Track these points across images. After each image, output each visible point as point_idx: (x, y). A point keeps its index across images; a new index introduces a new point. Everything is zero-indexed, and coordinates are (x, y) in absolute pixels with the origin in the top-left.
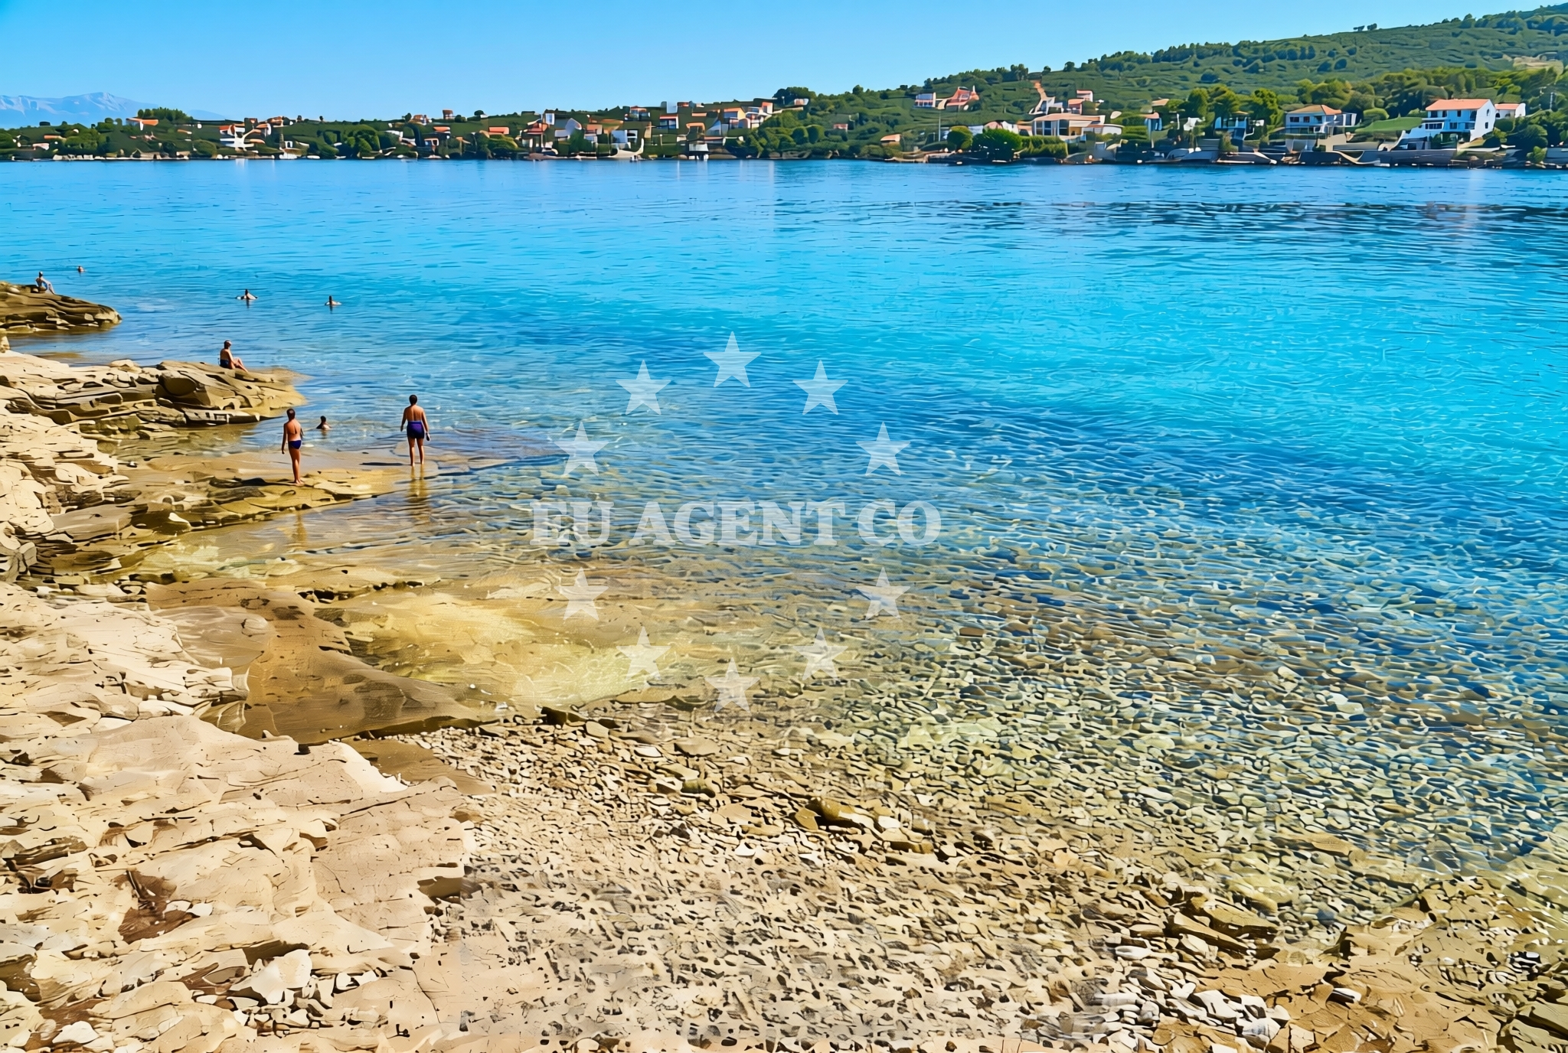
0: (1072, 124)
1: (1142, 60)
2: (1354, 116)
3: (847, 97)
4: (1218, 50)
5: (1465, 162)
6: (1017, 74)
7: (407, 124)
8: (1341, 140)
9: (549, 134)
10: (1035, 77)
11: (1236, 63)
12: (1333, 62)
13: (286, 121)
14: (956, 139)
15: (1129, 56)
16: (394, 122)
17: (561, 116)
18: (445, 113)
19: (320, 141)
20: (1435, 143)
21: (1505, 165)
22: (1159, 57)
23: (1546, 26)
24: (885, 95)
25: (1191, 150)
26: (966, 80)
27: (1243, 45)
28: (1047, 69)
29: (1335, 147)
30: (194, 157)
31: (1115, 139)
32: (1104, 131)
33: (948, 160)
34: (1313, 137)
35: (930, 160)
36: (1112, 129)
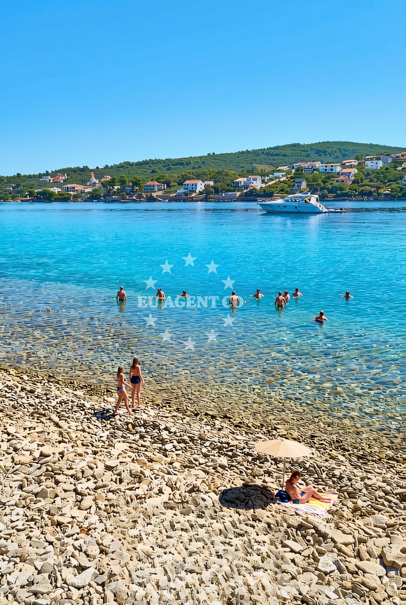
0: (76, 189)
2: (166, 185)
3: (14, 177)
4: (159, 162)
5: (192, 200)
6: (85, 169)
8: (160, 193)
10: (92, 171)
11: (164, 166)
12: (196, 166)
14: (31, 194)
15: (128, 163)
20: (186, 194)
21: (202, 200)
22: (139, 164)
23: (268, 154)
24: (30, 177)
25: (114, 197)
26: (63, 171)
28: (97, 168)
29: (157, 196)
31: (89, 193)
32: (86, 191)
33: (28, 201)
34: (152, 192)
35: (22, 201)
36: (90, 190)
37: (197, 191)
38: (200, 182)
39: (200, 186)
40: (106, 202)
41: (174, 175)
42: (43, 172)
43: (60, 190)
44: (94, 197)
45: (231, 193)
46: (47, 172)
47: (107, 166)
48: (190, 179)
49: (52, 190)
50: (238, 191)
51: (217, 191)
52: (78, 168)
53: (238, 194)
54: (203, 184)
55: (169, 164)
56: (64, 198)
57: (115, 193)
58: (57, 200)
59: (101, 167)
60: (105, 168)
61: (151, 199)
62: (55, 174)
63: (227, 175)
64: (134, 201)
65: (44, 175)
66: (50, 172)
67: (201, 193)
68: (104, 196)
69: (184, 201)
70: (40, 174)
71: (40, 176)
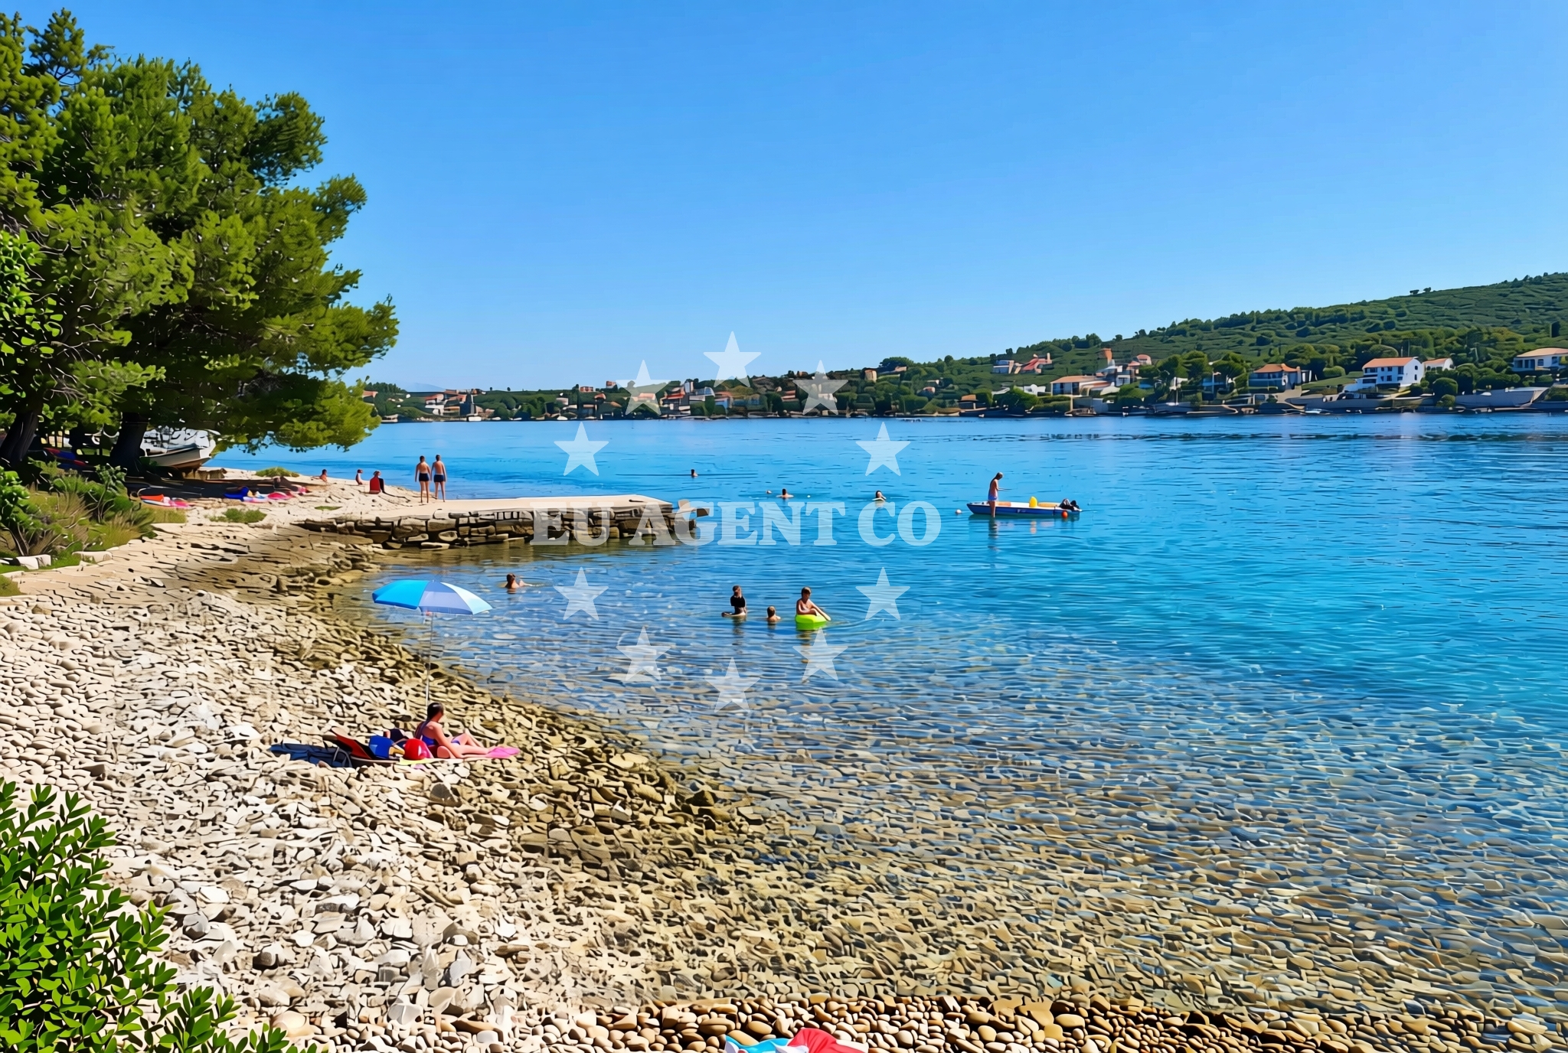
0: (1081, 386)
1: (1206, 327)
2: (1310, 372)
3: (938, 366)
5: (1392, 409)
6: (1093, 340)
7: (574, 394)
8: (1297, 393)
9: (686, 400)
10: (1107, 345)
11: (1289, 328)
12: (1381, 324)
13: (479, 391)
14: (982, 399)
15: (1195, 325)
16: (564, 391)
17: (699, 385)
18: (608, 383)
19: (503, 408)
20: (1370, 394)
21: (1420, 410)
22: (1223, 323)
24: (973, 362)
25: (1172, 404)
26: (1042, 349)
27: (1298, 311)
28: (1119, 337)
29: (1287, 401)
30: (401, 420)
31: (1111, 395)
32: (1106, 390)
33: (976, 415)
34: (1273, 391)
35: (962, 415)
36: (1112, 388)
37: (1405, 384)
38: (1413, 361)
39: (1413, 373)
40: (1152, 415)
41: (1330, 346)
42: (1001, 351)
43: (1042, 389)
44: (1121, 406)
45: (1512, 390)
46: (1009, 351)
47: (1142, 332)
48: (1379, 356)
49: (1025, 389)
50: (1538, 384)
51: (1465, 384)
52: (1075, 340)
53: (1538, 392)
54: (1422, 366)
55: (1304, 322)
56: (1052, 410)
57: (1172, 396)
58: (1038, 413)
59: (1128, 334)
60: (1137, 337)
61: (1273, 409)
62: (1024, 355)
63: (1493, 342)
64: (1225, 414)
65: (1001, 357)
66: (1015, 351)
67: (1414, 390)
68: (1145, 404)
69: (1369, 411)
70: (993, 356)
71: (994, 359)
